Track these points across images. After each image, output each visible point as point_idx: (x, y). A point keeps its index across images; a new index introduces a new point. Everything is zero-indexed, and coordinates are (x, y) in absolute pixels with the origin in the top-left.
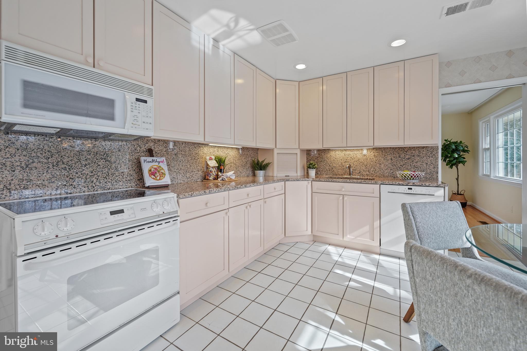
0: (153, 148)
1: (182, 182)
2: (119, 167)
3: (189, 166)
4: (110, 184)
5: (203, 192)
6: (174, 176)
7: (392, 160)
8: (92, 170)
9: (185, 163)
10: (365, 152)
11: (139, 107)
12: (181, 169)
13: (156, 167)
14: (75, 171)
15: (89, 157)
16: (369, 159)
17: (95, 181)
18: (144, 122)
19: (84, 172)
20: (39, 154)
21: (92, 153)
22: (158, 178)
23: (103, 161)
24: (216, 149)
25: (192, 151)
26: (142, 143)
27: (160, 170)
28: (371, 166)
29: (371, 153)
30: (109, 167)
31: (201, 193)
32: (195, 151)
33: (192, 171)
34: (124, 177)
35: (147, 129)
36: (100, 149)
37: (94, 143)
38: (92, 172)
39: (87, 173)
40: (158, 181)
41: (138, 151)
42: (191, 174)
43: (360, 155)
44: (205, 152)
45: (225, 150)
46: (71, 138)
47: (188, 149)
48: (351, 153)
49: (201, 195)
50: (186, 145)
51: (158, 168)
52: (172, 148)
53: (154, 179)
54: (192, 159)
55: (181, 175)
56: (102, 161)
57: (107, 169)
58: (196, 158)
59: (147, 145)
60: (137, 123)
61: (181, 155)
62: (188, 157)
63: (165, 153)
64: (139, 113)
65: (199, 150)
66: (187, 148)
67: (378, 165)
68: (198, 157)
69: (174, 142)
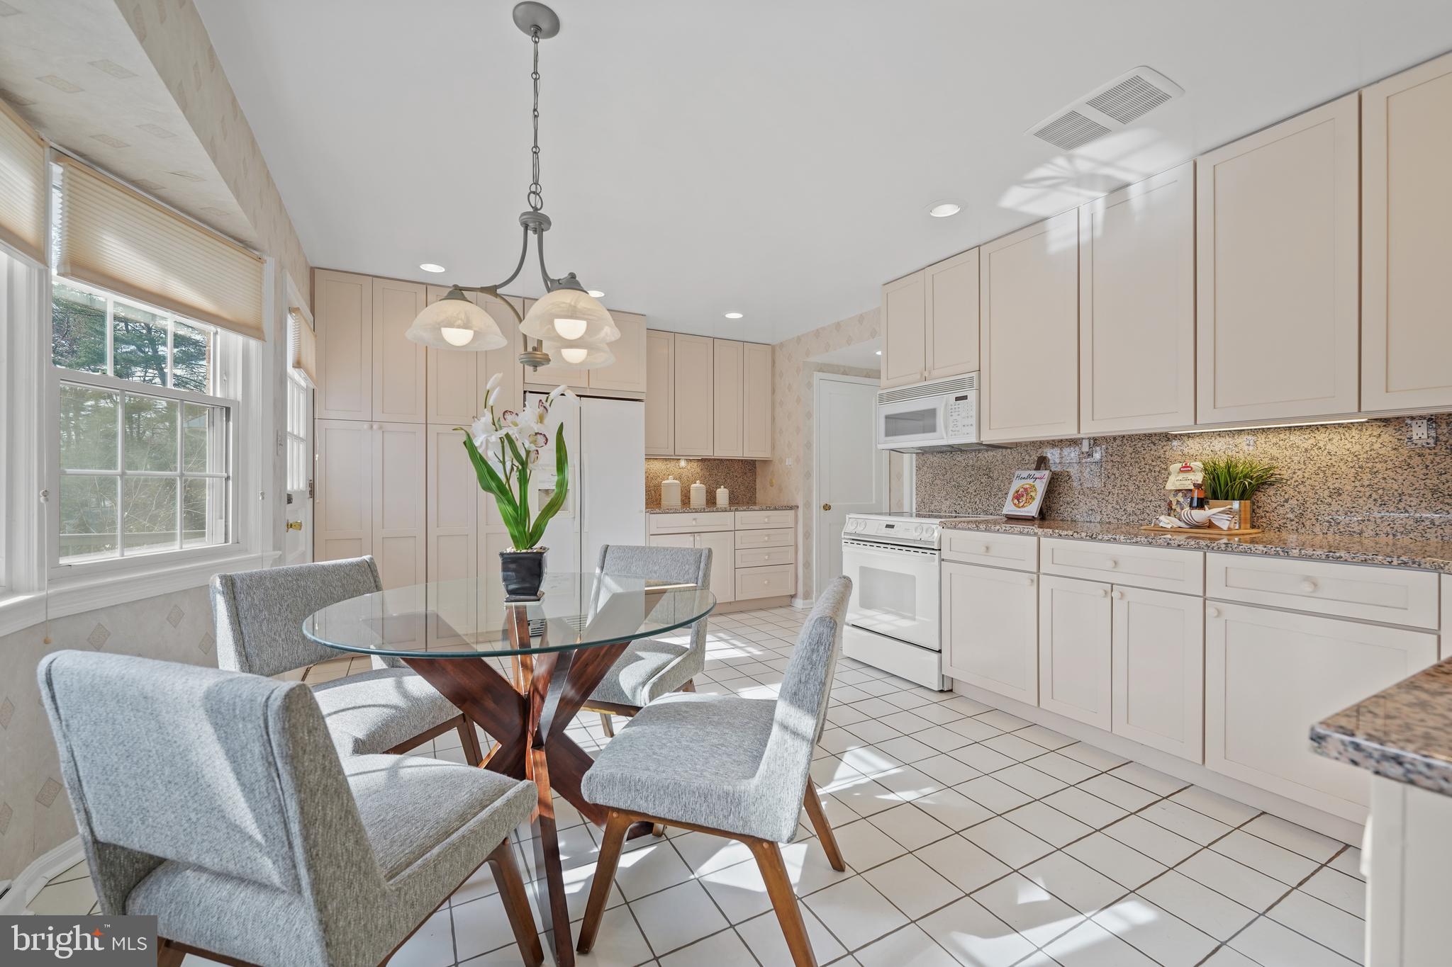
1: (1111, 520)
3: (1131, 488)
4: (992, 508)
9: (1121, 480)
11: (959, 407)
12: (1109, 493)
18: (964, 426)
20: (939, 472)
21: (976, 468)
22: (1022, 504)
24: (1243, 441)
25: (1144, 452)
26: (1032, 448)
27: (1031, 492)
32: (1152, 452)
33: (1143, 499)
34: (1005, 498)
35: (968, 434)
36: (983, 462)
40: (1019, 509)
41: (1027, 462)
42: (1141, 506)
44: (1192, 452)
47: (1131, 450)
50: (1126, 442)
51: (1030, 489)
52: (1088, 450)
53: (1015, 505)
54: (1144, 472)
55: (1110, 506)
57: (989, 488)
58: (1157, 469)
59: (1040, 451)
60: (956, 429)
61: (1111, 464)
62: (1131, 468)
64: (959, 414)
65: (1168, 448)
66: (1128, 448)
68: (1164, 466)
69: (1089, 439)
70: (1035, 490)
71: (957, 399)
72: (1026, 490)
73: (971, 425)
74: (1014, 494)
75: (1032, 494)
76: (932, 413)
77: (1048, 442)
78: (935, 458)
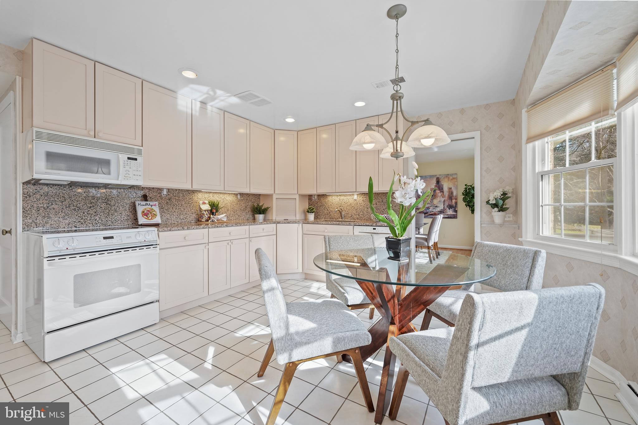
0: (147, 194)
1: (175, 222)
2: (118, 209)
3: (182, 210)
5: (182, 228)
6: (168, 218)
7: (377, 204)
8: (96, 211)
9: (179, 207)
10: (355, 197)
11: (130, 164)
13: (149, 209)
14: (82, 211)
15: (93, 201)
16: (359, 203)
17: (98, 219)
18: (134, 175)
19: (90, 212)
20: (56, 199)
21: (96, 198)
22: (150, 218)
23: (105, 205)
24: (211, 195)
25: (186, 196)
27: (152, 212)
28: (360, 210)
29: (360, 198)
30: (109, 209)
31: (179, 229)
33: (186, 214)
34: (122, 217)
35: (137, 180)
36: (102, 195)
37: (97, 191)
38: (95, 213)
39: (91, 213)
40: (150, 221)
41: (135, 197)
42: (185, 216)
43: (352, 200)
44: (200, 197)
45: (221, 195)
47: (182, 195)
48: (345, 198)
49: (179, 230)
50: (180, 192)
51: (151, 210)
52: (166, 194)
53: (146, 218)
54: (186, 203)
55: (174, 217)
56: (103, 204)
58: (190, 203)
59: (142, 192)
60: (129, 176)
61: (175, 200)
62: (182, 202)
63: (159, 198)
64: (130, 168)
65: (193, 195)
67: (366, 209)
68: (192, 202)
69: (167, 189)
70: (155, 211)
71: (129, 158)
72: (148, 211)
73: (140, 176)
74: (142, 214)
76: (107, 163)
77: (147, 188)
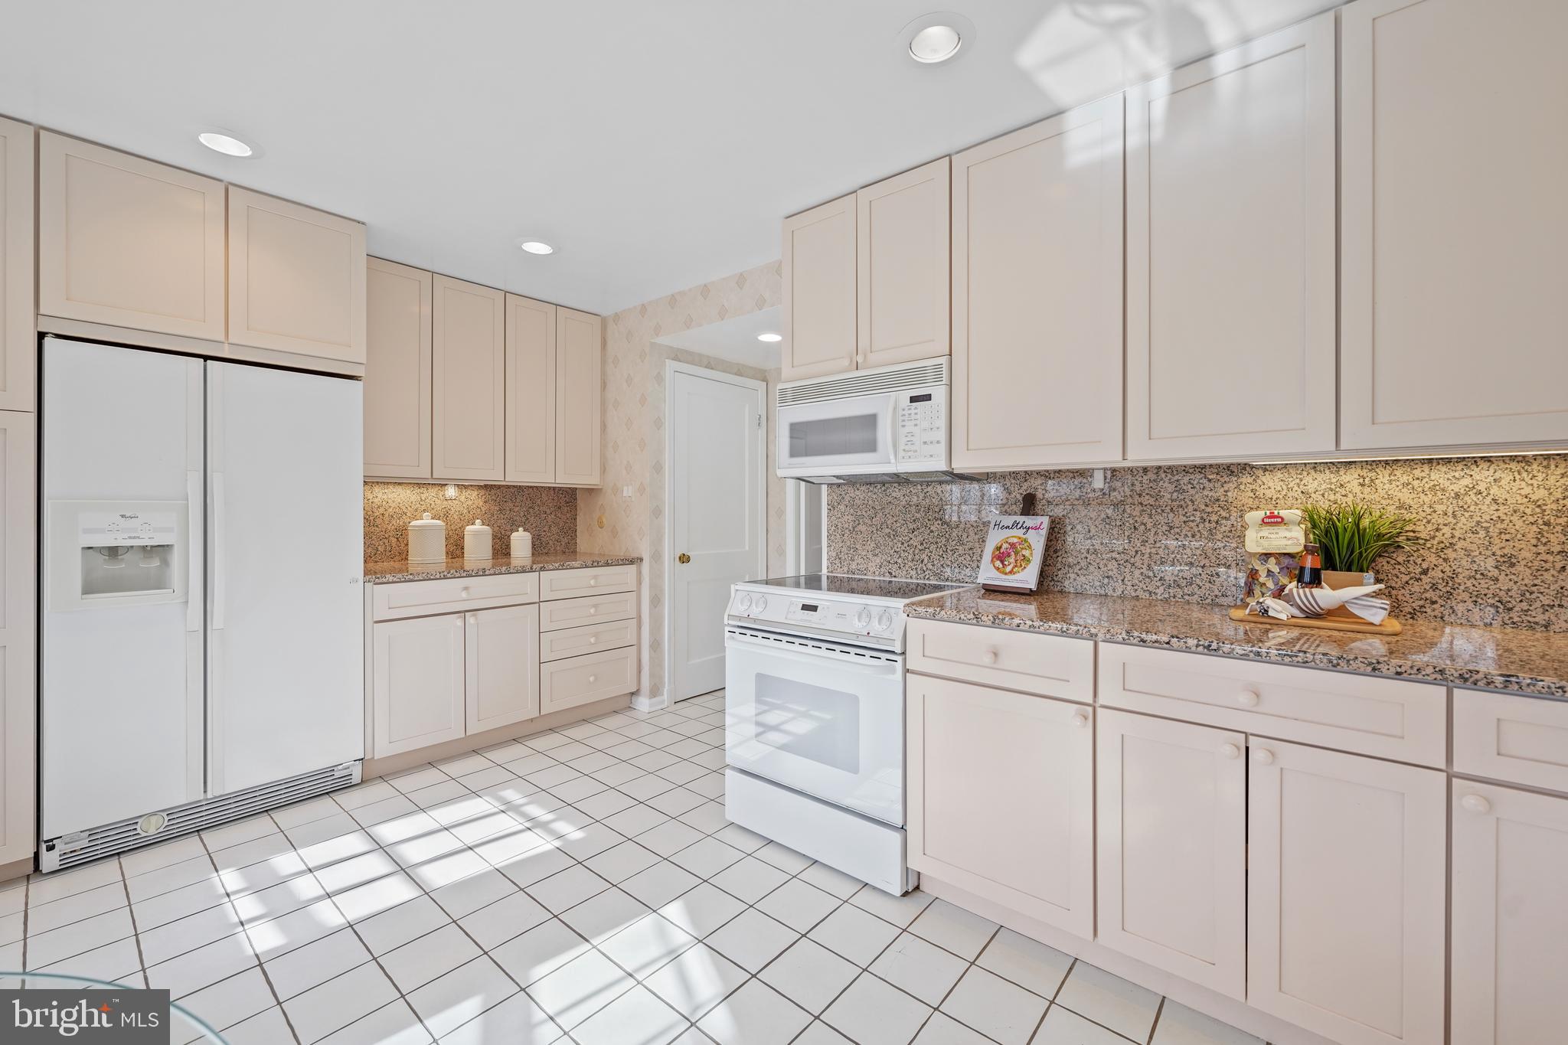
0: (1039, 495)
1: (1140, 593)
2: (964, 536)
6: (1110, 573)
8: (922, 539)
9: (1156, 533)
12: (1137, 552)
14: (901, 539)
15: (918, 516)
17: (926, 561)
18: (925, 443)
19: (912, 542)
20: (864, 513)
21: (922, 509)
23: (939, 524)
24: (1351, 478)
25: (1192, 492)
26: (1013, 481)
30: (947, 536)
32: (1206, 493)
33: (1191, 563)
34: (974, 558)
35: (931, 456)
36: (934, 500)
37: (925, 491)
38: (922, 544)
39: (915, 544)
42: (1186, 575)
44: (1269, 494)
46: (896, 485)
47: (1171, 488)
50: (1163, 475)
51: (1020, 544)
52: (1101, 486)
53: (998, 569)
54: (1193, 521)
55: (1137, 573)
56: (936, 523)
58: (1214, 518)
59: (1025, 485)
60: (913, 448)
61: (1139, 508)
62: (1171, 515)
63: (1076, 502)
64: (916, 425)
65: (1232, 486)
66: (1166, 485)
68: (1224, 514)
69: (1105, 469)
70: (1030, 547)
71: (913, 399)
72: (1013, 545)
73: (938, 442)
74: (993, 553)
75: (1024, 552)
76: (871, 421)
77: (1038, 473)
78: (857, 492)
